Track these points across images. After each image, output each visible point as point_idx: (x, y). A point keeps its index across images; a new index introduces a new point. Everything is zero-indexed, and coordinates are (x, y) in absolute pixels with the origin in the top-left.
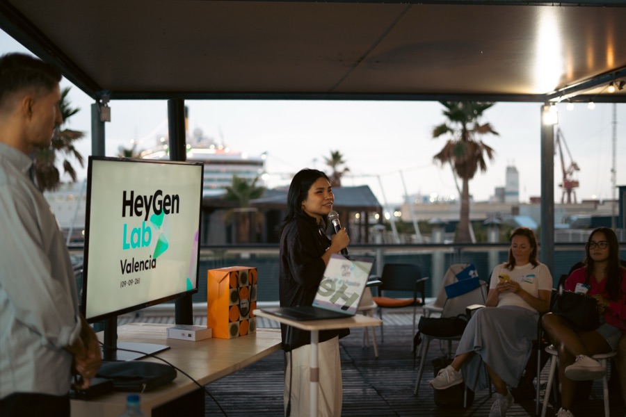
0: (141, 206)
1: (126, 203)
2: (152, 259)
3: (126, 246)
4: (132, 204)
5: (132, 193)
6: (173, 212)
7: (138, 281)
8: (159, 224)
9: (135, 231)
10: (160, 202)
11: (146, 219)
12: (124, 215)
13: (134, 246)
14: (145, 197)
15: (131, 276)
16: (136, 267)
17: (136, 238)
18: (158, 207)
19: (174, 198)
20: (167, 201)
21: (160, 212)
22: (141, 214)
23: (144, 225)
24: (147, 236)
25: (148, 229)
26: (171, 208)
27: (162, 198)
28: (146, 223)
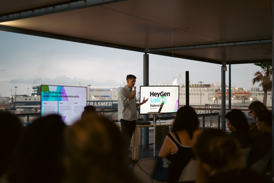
0: (156, 94)
1: (151, 94)
4: (153, 94)
5: (153, 92)
6: (167, 96)
7: (156, 109)
8: (163, 98)
9: (154, 99)
10: (163, 94)
11: (158, 97)
12: (151, 96)
13: (154, 102)
14: (158, 93)
15: (153, 107)
16: (155, 106)
17: (155, 100)
18: (162, 95)
19: (168, 93)
20: (165, 94)
21: (163, 96)
22: (156, 96)
23: (157, 98)
24: (158, 100)
25: (159, 99)
26: (167, 95)
27: (164, 93)
28: (158, 98)
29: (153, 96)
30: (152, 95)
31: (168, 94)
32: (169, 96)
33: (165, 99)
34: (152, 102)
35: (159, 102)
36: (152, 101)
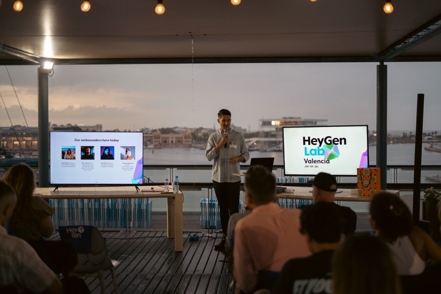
2: (326, 160)
3: (306, 154)
5: (309, 138)
7: (316, 167)
8: (330, 148)
13: (312, 155)
15: (311, 164)
16: (315, 162)
17: (313, 152)
18: (329, 142)
19: (341, 139)
20: (336, 140)
21: (331, 144)
22: (316, 144)
23: (318, 148)
24: (321, 152)
25: (322, 149)
26: (339, 143)
27: (332, 139)
28: (320, 148)
29: (309, 144)
30: (307, 143)
31: (343, 141)
32: (345, 143)
33: (337, 150)
34: (309, 155)
35: (322, 155)
36: (308, 152)
